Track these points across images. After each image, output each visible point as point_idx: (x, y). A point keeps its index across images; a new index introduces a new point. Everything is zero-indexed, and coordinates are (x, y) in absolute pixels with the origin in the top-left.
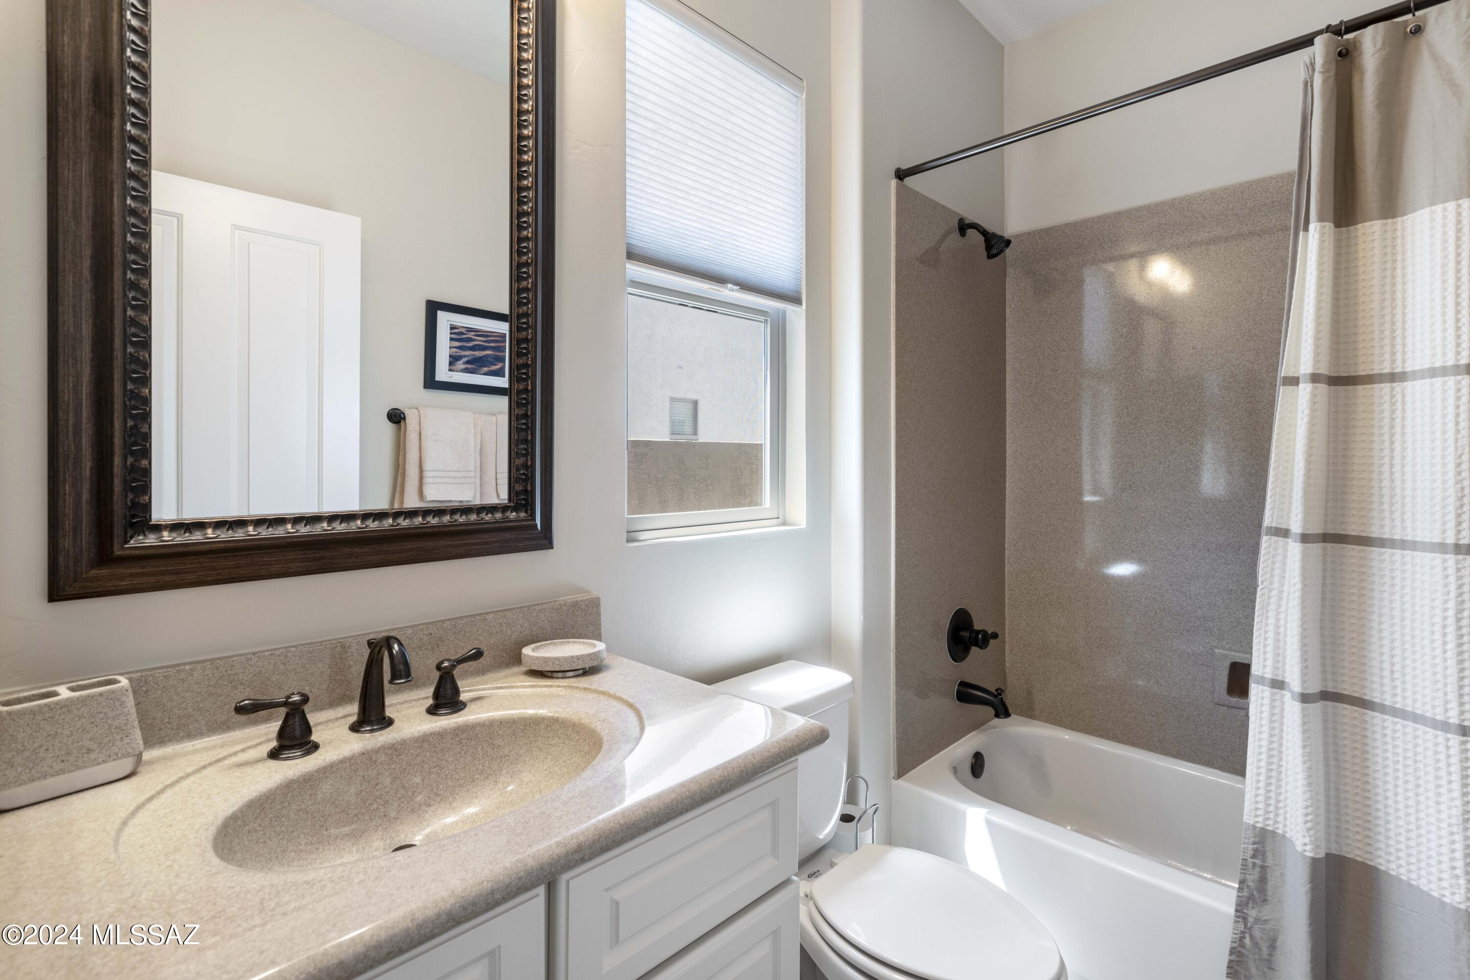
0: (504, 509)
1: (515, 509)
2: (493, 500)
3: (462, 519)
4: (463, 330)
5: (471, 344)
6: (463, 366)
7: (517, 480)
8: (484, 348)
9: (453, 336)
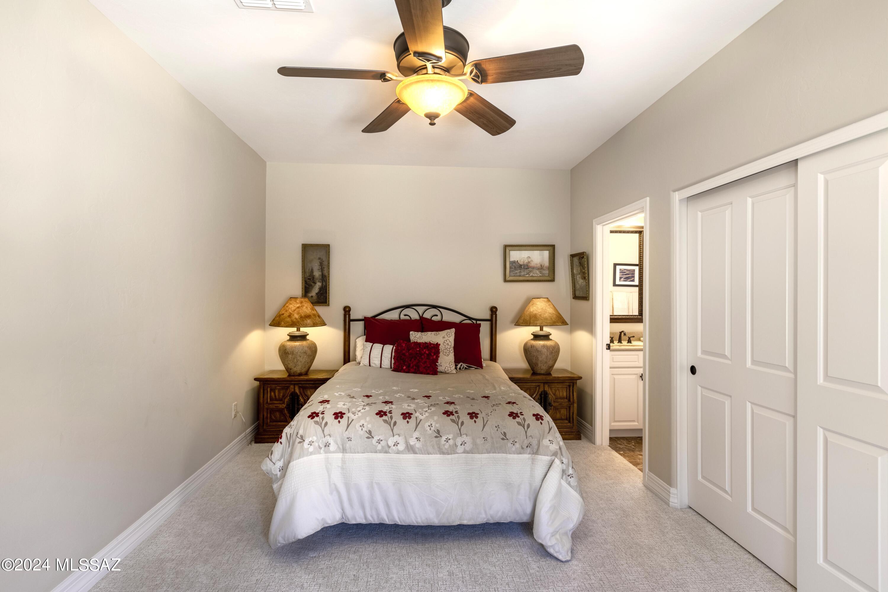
0: (638, 316)
1: (639, 316)
2: (634, 314)
3: (627, 317)
4: (623, 270)
5: (625, 274)
6: (623, 280)
7: (640, 311)
8: (628, 274)
9: (620, 272)
